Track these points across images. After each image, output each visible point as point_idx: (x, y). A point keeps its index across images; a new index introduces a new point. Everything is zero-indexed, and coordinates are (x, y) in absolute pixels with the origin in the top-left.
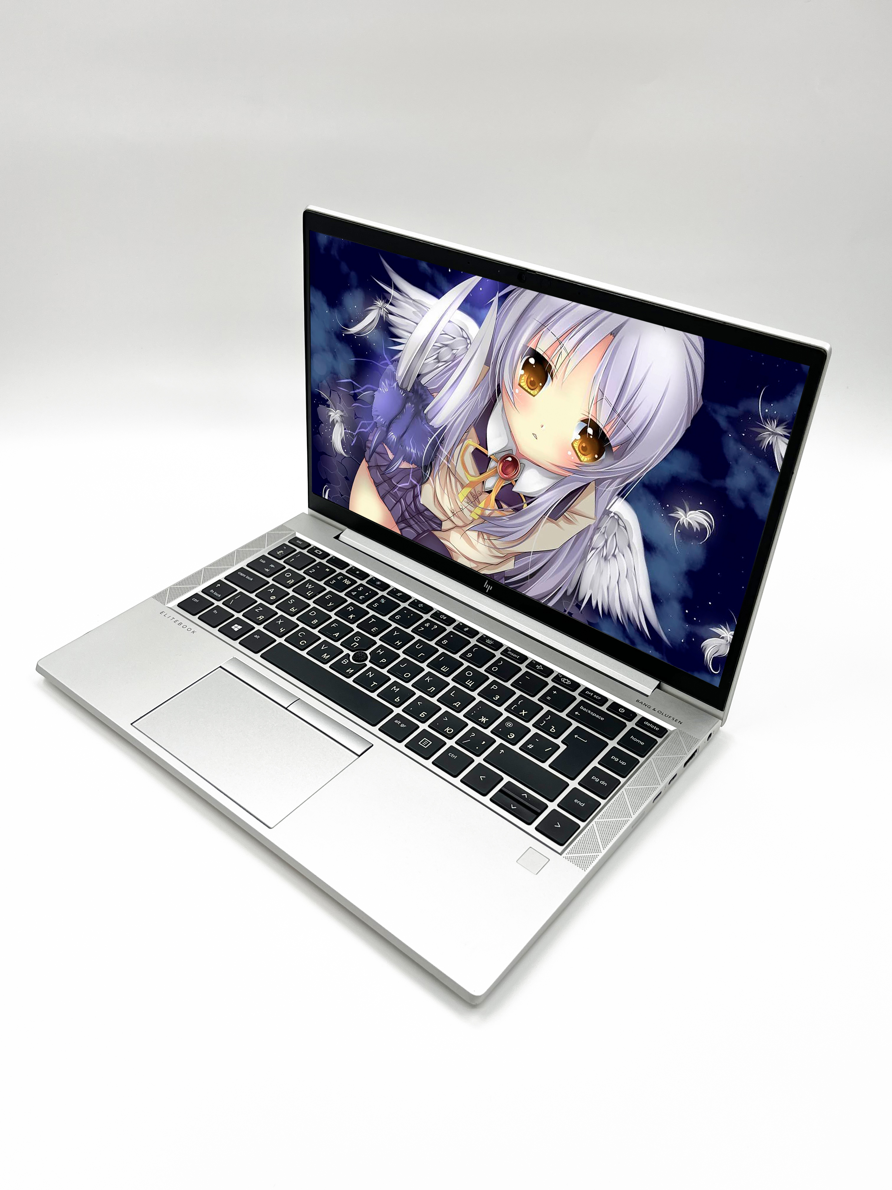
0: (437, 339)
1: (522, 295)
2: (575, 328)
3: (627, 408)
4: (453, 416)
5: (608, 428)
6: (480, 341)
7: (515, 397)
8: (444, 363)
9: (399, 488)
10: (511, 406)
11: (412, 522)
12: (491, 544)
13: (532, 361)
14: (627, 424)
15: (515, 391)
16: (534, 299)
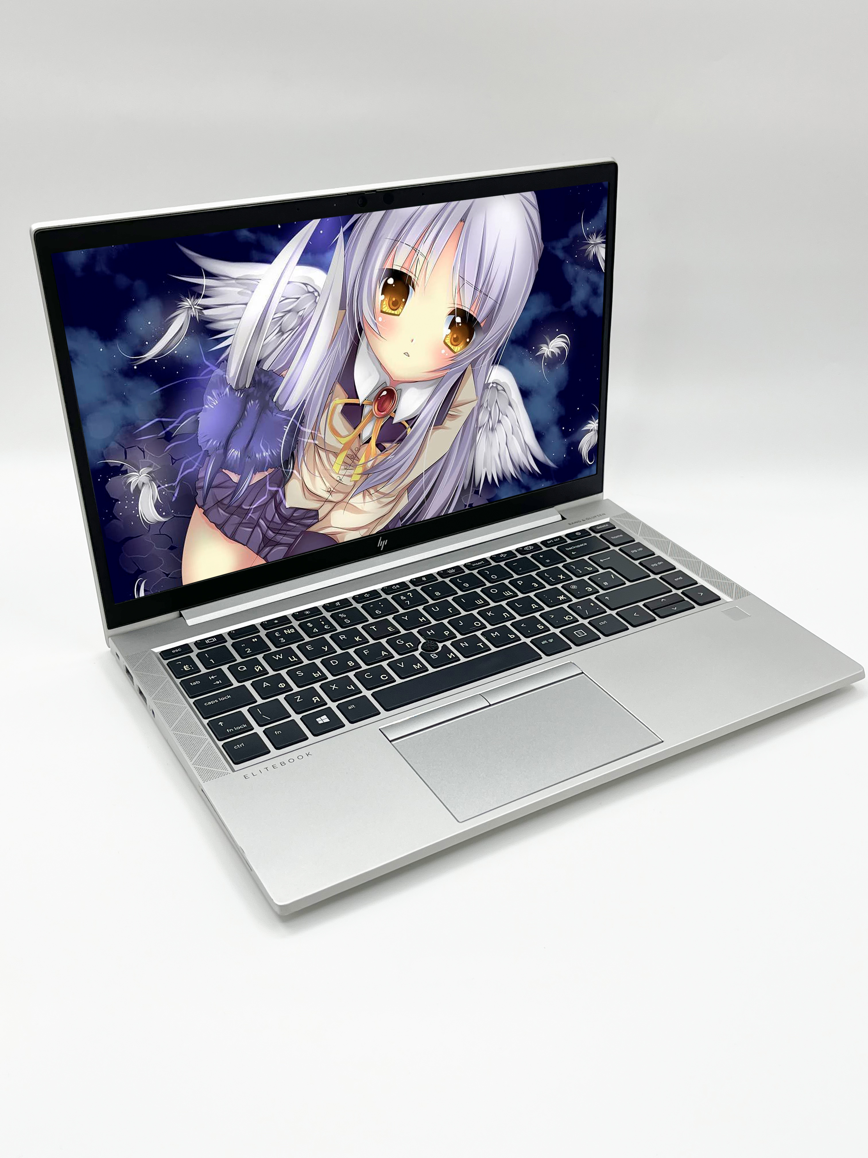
0: (276, 310)
1: (369, 220)
2: (428, 230)
3: (487, 281)
4: (311, 384)
5: (473, 309)
6: (330, 288)
7: (380, 327)
8: (290, 332)
9: (254, 510)
10: (376, 338)
11: (279, 538)
12: (380, 495)
13: (391, 281)
14: (489, 296)
15: (378, 320)
16: (382, 219)
